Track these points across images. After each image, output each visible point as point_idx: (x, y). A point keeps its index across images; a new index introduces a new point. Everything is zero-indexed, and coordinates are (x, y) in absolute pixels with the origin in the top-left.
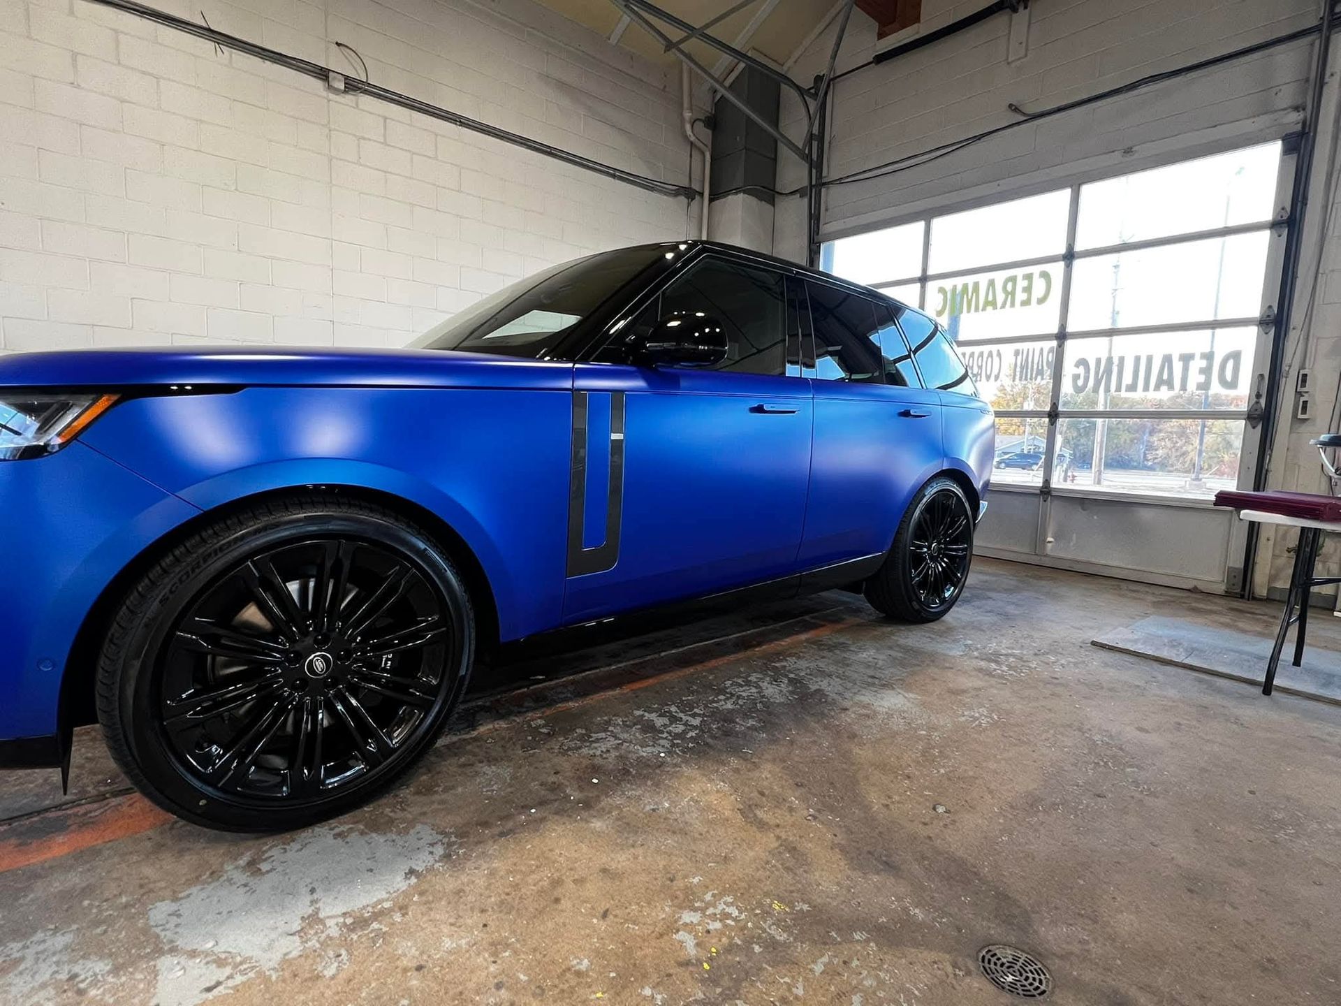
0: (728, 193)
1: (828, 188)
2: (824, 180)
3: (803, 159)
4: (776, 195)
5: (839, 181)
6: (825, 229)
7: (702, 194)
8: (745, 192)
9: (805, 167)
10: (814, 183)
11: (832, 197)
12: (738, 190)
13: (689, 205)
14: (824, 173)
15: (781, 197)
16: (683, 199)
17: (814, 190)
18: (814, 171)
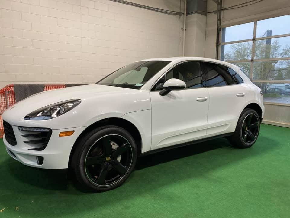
0: (192, 13)
1: (223, 11)
2: (222, 8)
3: (216, 2)
4: (207, 13)
5: (227, 9)
6: (223, 24)
7: (184, 14)
8: (198, 13)
9: (216, 5)
10: (219, 9)
11: (225, 15)
12: (195, 12)
13: (180, 17)
14: (222, 6)
15: (208, 13)
16: (178, 16)
17: (219, 12)
18: (219, 5)
